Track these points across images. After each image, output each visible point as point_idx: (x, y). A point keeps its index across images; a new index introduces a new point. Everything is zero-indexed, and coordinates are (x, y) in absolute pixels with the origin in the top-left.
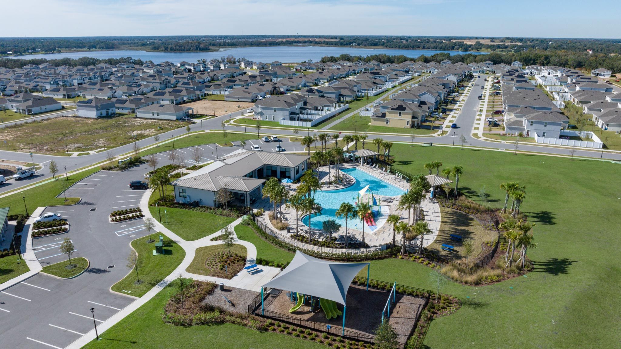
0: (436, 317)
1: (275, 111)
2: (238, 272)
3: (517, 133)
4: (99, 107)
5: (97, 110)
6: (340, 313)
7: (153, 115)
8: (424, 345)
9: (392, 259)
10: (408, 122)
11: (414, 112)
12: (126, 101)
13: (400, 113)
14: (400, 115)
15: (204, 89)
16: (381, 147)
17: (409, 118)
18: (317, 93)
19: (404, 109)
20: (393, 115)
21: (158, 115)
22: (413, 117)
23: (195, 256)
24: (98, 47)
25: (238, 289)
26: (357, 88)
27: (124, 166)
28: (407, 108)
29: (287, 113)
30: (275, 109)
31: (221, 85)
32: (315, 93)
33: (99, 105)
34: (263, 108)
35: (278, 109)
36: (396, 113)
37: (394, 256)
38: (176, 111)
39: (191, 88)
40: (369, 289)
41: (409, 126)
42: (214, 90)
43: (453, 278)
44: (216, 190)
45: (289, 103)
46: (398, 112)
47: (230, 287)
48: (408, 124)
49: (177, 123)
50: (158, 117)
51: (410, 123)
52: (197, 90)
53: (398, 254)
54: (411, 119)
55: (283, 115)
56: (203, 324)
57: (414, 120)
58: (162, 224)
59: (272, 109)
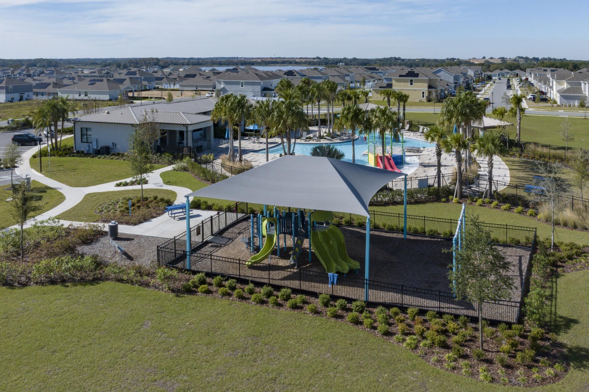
0: (564, 272)
1: (242, 86)
2: (154, 217)
3: (577, 103)
4: (11, 90)
5: (8, 92)
6: (356, 265)
7: (80, 95)
8: (561, 317)
9: (440, 204)
10: (423, 93)
11: (430, 80)
12: (49, 84)
13: (411, 81)
14: (411, 84)
15: (153, 81)
16: (392, 100)
17: (424, 87)
18: (298, 76)
19: (417, 75)
20: (402, 84)
21: (86, 95)
22: (430, 87)
23: (81, 202)
24: (38, 65)
25: (148, 237)
26: (349, 77)
27: (14, 126)
28: (420, 73)
29: (258, 89)
30: (242, 83)
31: (176, 79)
32: (295, 75)
33: (11, 87)
34: (226, 83)
35: (247, 84)
36: (406, 81)
37: (443, 199)
38: (110, 89)
39: (138, 78)
40: (408, 237)
41: (425, 99)
42: (166, 84)
43: (565, 225)
44: (138, 123)
45: (261, 76)
46: (408, 79)
47: (131, 235)
48: (423, 96)
49: (110, 103)
50: (86, 98)
51: (426, 94)
52: (145, 80)
53: (451, 197)
54: (427, 89)
55: (253, 92)
56: (53, 282)
57: (430, 90)
58: (43, 174)
59: (237, 83)
